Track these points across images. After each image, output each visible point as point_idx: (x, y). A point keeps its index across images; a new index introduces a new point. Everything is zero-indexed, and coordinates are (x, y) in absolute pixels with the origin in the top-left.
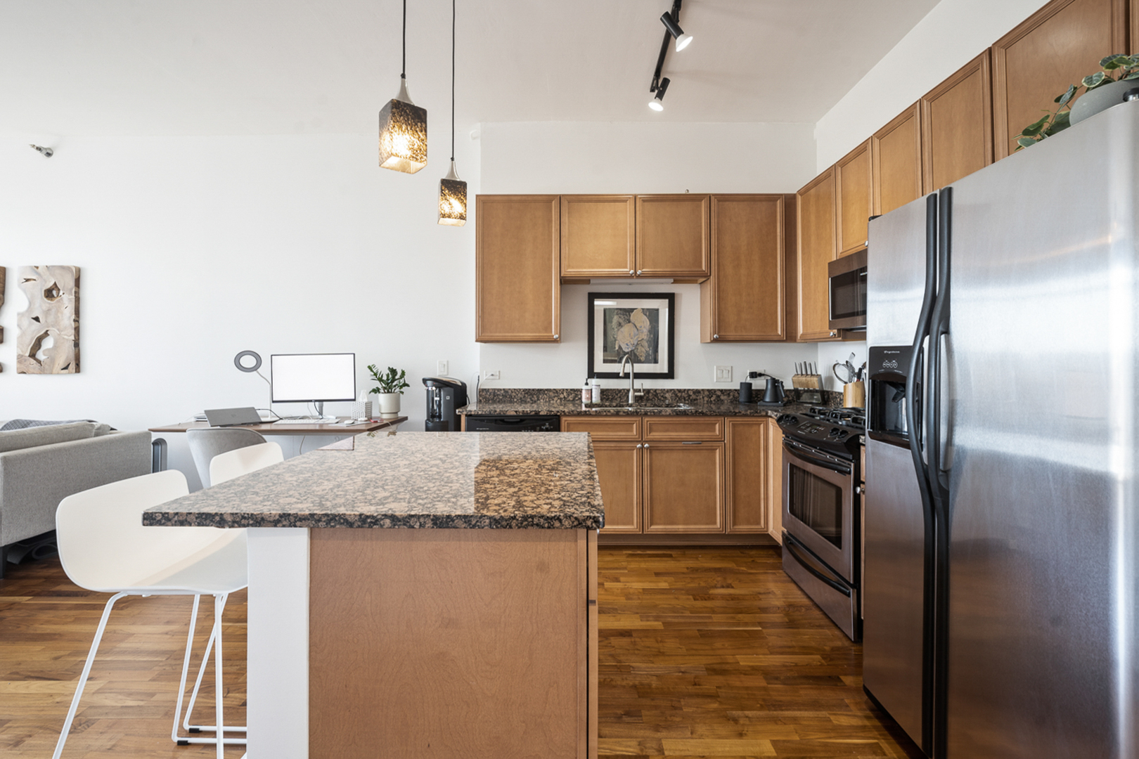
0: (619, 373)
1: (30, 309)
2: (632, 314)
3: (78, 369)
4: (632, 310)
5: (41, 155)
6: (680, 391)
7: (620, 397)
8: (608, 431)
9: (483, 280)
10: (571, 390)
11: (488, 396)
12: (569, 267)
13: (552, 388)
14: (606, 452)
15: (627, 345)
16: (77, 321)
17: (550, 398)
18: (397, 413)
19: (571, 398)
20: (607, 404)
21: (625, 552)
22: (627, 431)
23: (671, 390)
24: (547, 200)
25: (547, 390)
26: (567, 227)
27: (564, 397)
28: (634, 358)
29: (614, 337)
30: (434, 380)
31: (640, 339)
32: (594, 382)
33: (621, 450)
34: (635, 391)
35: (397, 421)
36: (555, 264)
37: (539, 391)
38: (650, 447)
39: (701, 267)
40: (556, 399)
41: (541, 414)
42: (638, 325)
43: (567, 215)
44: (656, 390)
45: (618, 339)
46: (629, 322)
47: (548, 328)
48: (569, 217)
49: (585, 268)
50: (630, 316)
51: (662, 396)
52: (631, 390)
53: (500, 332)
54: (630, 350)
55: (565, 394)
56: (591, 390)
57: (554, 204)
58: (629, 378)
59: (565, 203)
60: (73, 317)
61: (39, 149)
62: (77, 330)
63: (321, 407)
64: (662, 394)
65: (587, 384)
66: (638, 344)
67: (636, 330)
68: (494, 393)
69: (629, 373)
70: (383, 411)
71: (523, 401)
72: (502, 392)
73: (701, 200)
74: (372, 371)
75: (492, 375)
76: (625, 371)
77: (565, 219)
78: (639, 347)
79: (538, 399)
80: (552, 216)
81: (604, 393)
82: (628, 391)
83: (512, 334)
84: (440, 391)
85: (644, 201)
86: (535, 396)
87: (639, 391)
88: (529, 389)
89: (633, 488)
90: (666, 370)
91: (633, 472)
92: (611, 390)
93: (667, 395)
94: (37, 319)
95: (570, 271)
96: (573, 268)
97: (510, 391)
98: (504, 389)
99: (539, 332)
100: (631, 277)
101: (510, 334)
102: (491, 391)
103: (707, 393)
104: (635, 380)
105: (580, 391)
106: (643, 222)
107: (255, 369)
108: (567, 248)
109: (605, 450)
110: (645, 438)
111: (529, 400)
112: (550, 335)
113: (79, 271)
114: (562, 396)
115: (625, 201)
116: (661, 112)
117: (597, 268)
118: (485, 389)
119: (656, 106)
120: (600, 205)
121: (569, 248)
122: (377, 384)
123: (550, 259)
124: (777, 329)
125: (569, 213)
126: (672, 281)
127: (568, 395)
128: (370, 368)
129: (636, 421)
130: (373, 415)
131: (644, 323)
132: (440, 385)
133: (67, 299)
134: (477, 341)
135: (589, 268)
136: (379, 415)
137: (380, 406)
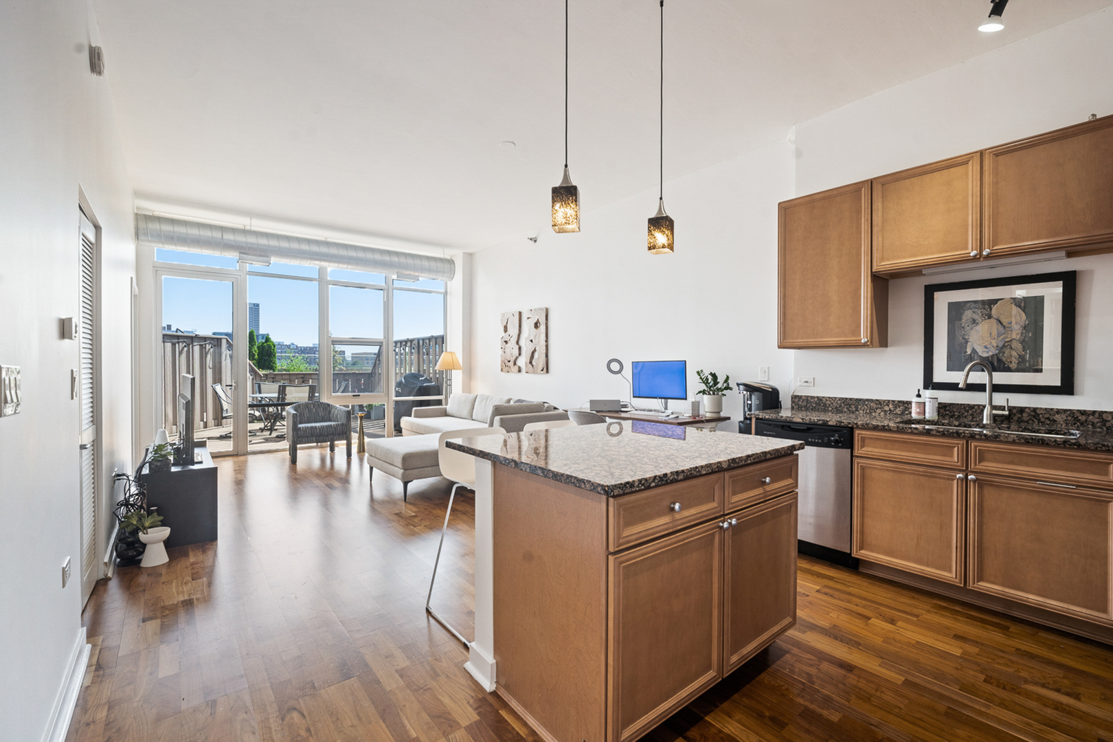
0: (959, 384)
1: (529, 335)
2: (994, 308)
3: (547, 372)
4: (995, 302)
5: (532, 242)
6: (1083, 413)
7: (971, 415)
8: (916, 452)
9: (785, 287)
10: (898, 401)
11: (800, 403)
12: (883, 259)
13: (874, 398)
14: (912, 476)
15: (986, 347)
16: (547, 341)
18: (719, 413)
19: (898, 411)
20: (946, 421)
21: (935, 601)
22: (945, 455)
23: (1065, 411)
24: (854, 190)
25: (867, 400)
26: (880, 214)
27: (890, 410)
28: (994, 364)
29: (964, 338)
30: (745, 385)
31: (1007, 340)
32: (928, 394)
33: (933, 477)
34: (994, 408)
35: (718, 420)
36: (864, 259)
38: (977, 479)
40: (879, 411)
41: (829, 423)
42: (1005, 321)
43: (880, 200)
44: (1035, 410)
45: (971, 340)
46: (990, 317)
47: (856, 331)
48: (883, 202)
49: (904, 258)
50: (991, 309)
51: (1048, 418)
52: (988, 407)
53: (802, 338)
54: (991, 354)
55: (891, 406)
56: (925, 403)
57: (864, 193)
58: (985, 391)
59: (877, 188)
60: (545, 339)
61: (531, 239)
62: (547, 346)
63: (666, 404)
64: (1047, 416)
65: (919, 396)
66: (1004, 346)
67: (1001, 328)
68: (807, 400)
69: (986, 384)
70: (706, 410)
71: (838, 410)
72: (816, 399)
74: (700, 375)
75: (807, 382)
77: (878, 205)
78: (1007, 351)
79: (857, 410)
80: (861, 206)
81: (943, 409)
82: (983, 407)
83: (815, 340)
84: (751, 395)
85: (997, 155)
86: (853, 406)
87: (1002, 408)
88: (846, 399)
89: (951, 527)
90: (1057, 382)
91: (951, 506)
92: (958, 404)
93: (1057, 417)
94: (531, 341)
95: (885, 265)
96: (888, 260)
98: (817, 397)
99: (846, 336)
100: (975, 259)
101: (812, 340)
102: (804, 398)
105: (910, 403)
106: (996, 184)
107: (619, 372)
108: (880, 238)
109: (911, 474)
110: (972, 466)
112: (858, 338)
113: (547, 310)
114: (887, 408)
115: (966, 163)
116: (1001, 33)
117: (922, 255)
118: (798, 396)
119: (992, 27)
120: (927, 178)
121: (883, 238)
122: (703, 387)
123: (859, 254)
125: (883, 198)
126: (1064, 254)
128: (698, 373)
129: (958, 444)
130: (701, 413)
131: (1017, 319)
132: (751, 390)
133: (543, 327)
134: (779, 347)
135: (910, 257)
136: (704, 413)
137: (704, 406)
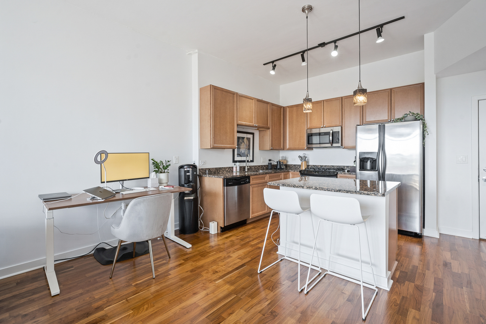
0: (242, 161)
2: (244, 139)
6: (255, 166)
10: (229, 167)
11: (203, 171)
12: (239, 120)
13: (224, 167)
15: (243, 150)
17: (223, 171)
18: (167, 183)
26: (239, 105)
31: (246, 148)
32: (237, 164)
34: (248, 166)
36: (235, 119)
37: (220, 168)
39: (268, 125)
40: (225, 171)
42: (245, 143)
44: (251, 166)
45: (241, 148)
46: (243, 142)
47: (234, 143)
52: (246, 166)
55: (227, 169)
56: (237, 167)
57: (235, 95)
58: (245, 162)
59: (238, 96)
65: (235, 165)
67: (245, 145)
73: (268, 104)
76: (247, 160)
77: (238, 102)
78: (246, 151)
80: (234, 100)
82: (245, 167)
83: (223, 145)
85: (257, 101)
95: (240, 122)
97: (211, 169)
98: (209, 168)
99: (231, 145)
102: (204, 169)
103: (261, 166)
104: (247, 163)
105: (232, 168)
106: (257, 108)
111: (217, 172)
112: (234, 146)
116: (273, 75)
117: (246, 122)
118: (202, 169)
120: (247, 99)
121: (239, 114)
123: (234, 117)
124: (281, 147)
125: (239, 100)
126: (257, 129)
127: (228, 169)
129: (266, 176)
131: (247, 143)
135: (244, 122)
